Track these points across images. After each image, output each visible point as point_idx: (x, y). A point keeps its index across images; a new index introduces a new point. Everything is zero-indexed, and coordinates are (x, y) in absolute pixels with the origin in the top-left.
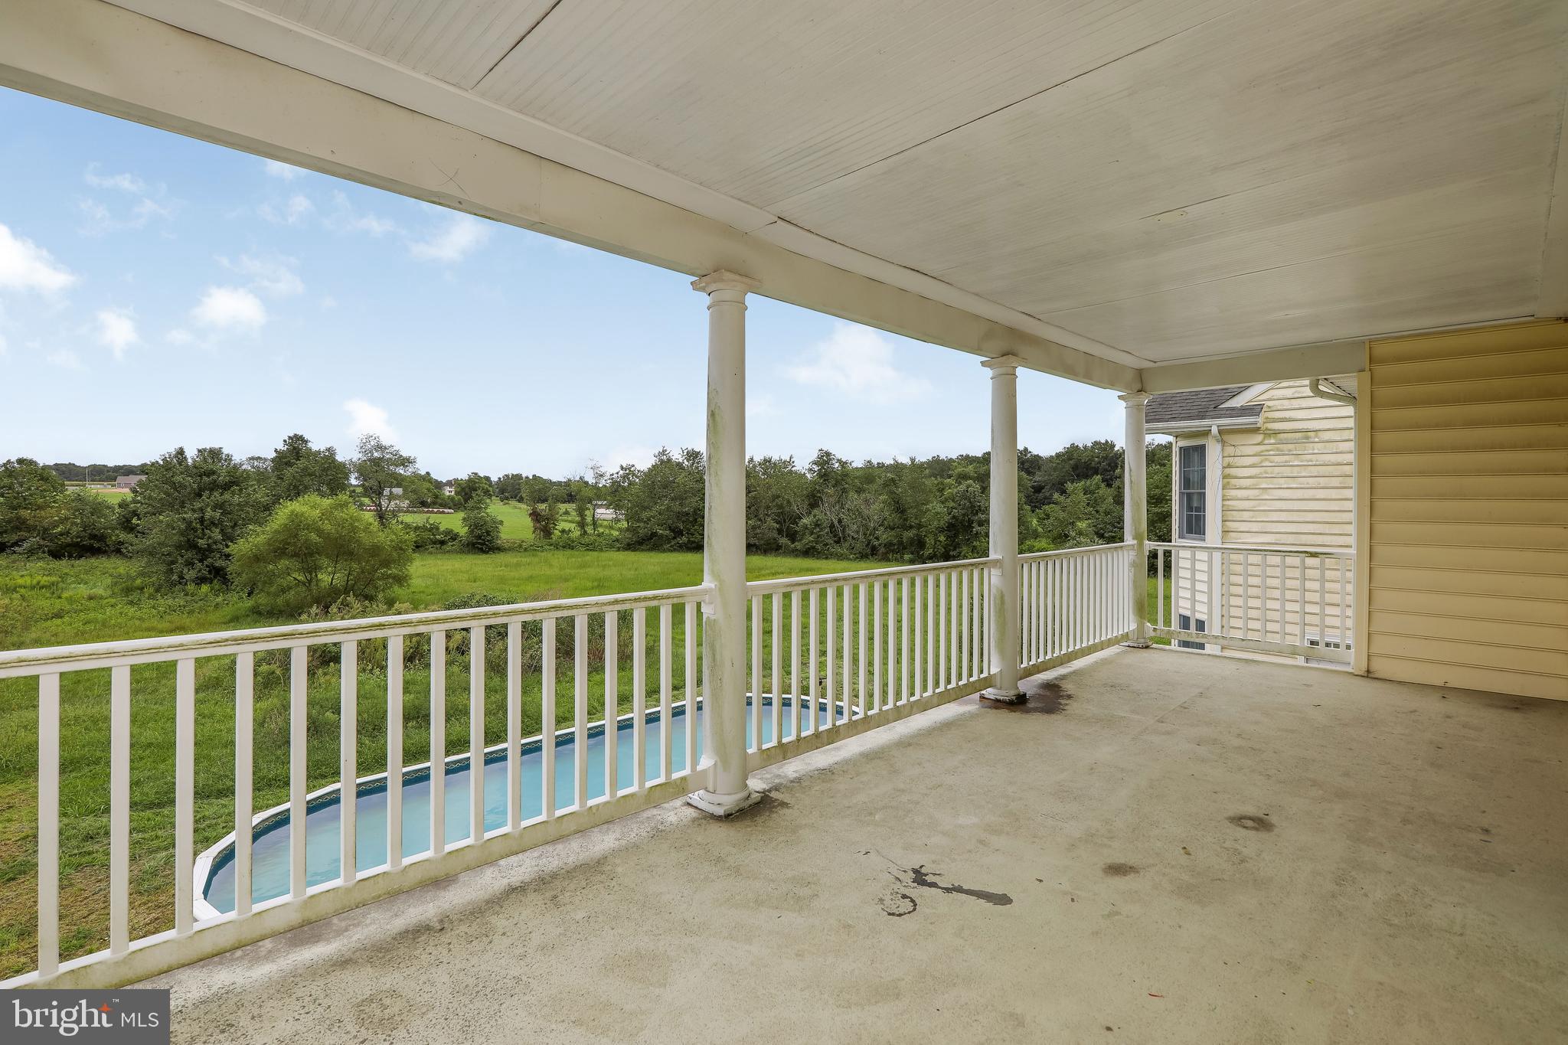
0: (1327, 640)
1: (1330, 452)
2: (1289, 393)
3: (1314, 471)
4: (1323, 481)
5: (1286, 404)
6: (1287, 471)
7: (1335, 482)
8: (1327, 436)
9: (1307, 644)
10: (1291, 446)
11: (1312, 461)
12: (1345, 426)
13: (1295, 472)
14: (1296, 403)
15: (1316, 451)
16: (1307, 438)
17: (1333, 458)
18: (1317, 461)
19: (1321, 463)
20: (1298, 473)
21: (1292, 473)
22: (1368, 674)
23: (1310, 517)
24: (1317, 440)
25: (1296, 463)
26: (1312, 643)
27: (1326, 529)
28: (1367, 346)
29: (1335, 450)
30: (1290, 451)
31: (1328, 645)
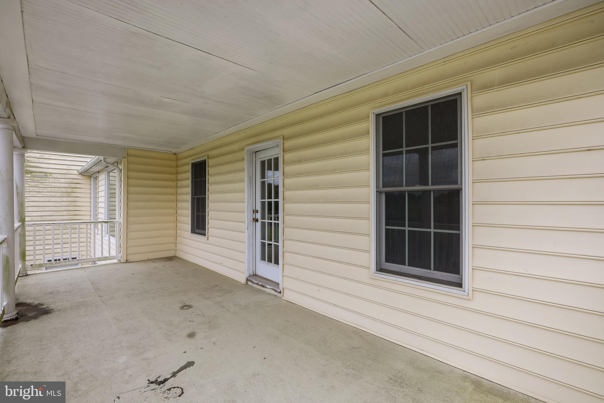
0: (55, 258)
1: (57, 182)
2: (38, 155)
3: (49, 190)
4: (53, 194)
5: (37, 160)
6: (36, 189)
7: (59, 195)
8: (55, 176)
9: (46, 262)
10: (38, 179)
11: (48, 186)
12: (63, 173)
13: (41, 190)
14: (41, 161)
15: (50, 182)
16: (46, 176)
17: (58, 185)
18: (51, 185)
19: (53, 187)
20: (42, 190)
21: (39, 190)
22: (127, 262)
23: (47, 209)
24: (51, 177)
25: (41, 186)
26: (49, 261)
27: (55, 213)
28: (126, 150)
29: (59, 182)
30: (38, 180)
31: (55, 260)
